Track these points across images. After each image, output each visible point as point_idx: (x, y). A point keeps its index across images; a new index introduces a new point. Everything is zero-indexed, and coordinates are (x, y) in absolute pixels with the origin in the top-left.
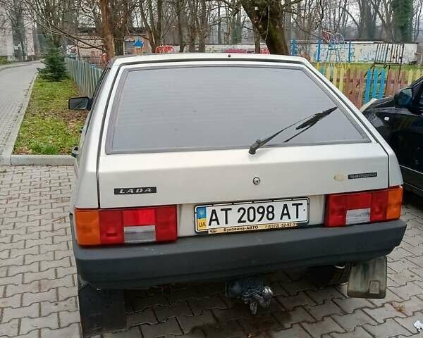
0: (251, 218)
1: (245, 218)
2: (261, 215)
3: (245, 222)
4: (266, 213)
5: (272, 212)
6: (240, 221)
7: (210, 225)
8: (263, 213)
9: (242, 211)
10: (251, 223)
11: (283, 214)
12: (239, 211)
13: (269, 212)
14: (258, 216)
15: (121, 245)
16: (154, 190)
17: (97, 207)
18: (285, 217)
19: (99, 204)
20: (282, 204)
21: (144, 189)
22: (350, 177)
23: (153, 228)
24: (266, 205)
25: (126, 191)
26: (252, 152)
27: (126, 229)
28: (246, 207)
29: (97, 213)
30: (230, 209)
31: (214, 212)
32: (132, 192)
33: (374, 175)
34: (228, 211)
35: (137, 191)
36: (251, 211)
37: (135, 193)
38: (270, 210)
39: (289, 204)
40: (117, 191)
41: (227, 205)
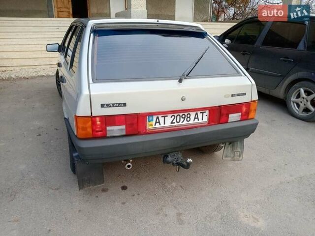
0: (178, 121)
1: (175, 121)
2: (183, 119)
3: (174, 123)
4: (186, 118)
5: (189, 117)
6: (172, 123)
7: (155, 125)
8: (184, 118)
9: (173, 117)
10: (177, 124)
11: (195, 118)
12: (171, 117)
13: (188, 117)
14: (182, 120)
15: (104, 137)
16: (125, 105)
17: (90, 115)
18: (196, 120)
19: (91, 113)
20: (194, 113)
21: (119, 104)
22: (232, 96)
23: (124, 127)
24: (186, 114)
25: (108, 105)
26: (180, 81)
27: (108, 128)
28: (176, 115)
29: (90, 119)
30: (167, 116)
31: (158, 118)
32: (112, 106)
33: (245, 94)
34: (166, 118)
35: (115, 105)
36: (178, 117)
37: (113, 106)
38: (189, 116)
39: (199, 113)
40: (102, 106)
41: (165, 114)
